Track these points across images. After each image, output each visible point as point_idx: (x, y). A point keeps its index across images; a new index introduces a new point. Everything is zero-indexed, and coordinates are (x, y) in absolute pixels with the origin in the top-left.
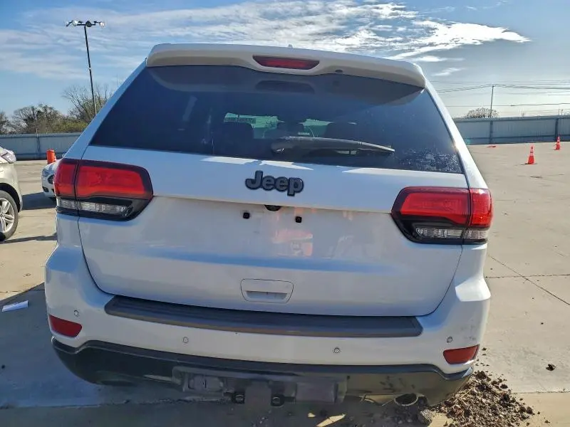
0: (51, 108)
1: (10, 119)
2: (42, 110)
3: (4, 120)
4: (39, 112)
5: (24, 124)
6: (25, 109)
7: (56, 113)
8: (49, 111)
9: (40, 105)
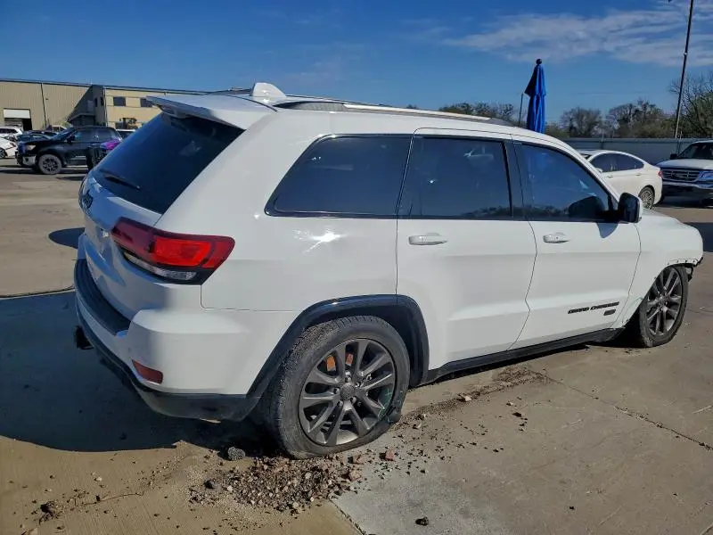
0: (652, 106)
1: (604, 119)
2: (640, 108)
3: (597, 120)
4: (637, 111)
5: (616, 126)
6: (624, 107)
7: (657, 112)
8: (648, 109)
9: (640, 103)
